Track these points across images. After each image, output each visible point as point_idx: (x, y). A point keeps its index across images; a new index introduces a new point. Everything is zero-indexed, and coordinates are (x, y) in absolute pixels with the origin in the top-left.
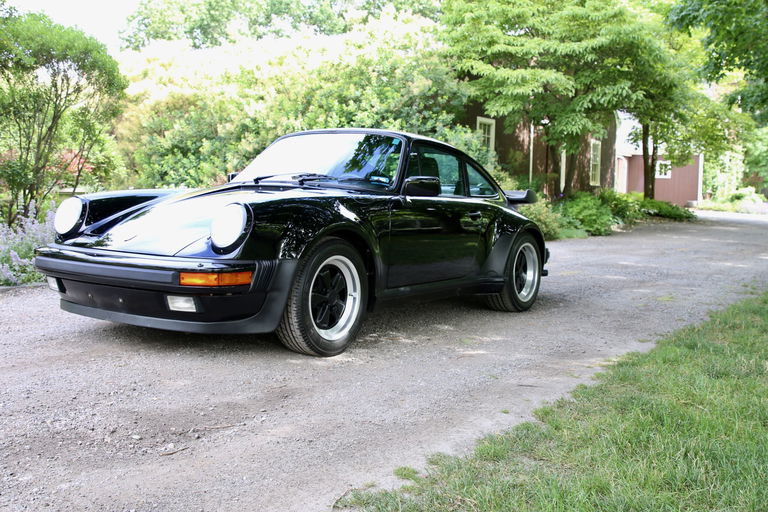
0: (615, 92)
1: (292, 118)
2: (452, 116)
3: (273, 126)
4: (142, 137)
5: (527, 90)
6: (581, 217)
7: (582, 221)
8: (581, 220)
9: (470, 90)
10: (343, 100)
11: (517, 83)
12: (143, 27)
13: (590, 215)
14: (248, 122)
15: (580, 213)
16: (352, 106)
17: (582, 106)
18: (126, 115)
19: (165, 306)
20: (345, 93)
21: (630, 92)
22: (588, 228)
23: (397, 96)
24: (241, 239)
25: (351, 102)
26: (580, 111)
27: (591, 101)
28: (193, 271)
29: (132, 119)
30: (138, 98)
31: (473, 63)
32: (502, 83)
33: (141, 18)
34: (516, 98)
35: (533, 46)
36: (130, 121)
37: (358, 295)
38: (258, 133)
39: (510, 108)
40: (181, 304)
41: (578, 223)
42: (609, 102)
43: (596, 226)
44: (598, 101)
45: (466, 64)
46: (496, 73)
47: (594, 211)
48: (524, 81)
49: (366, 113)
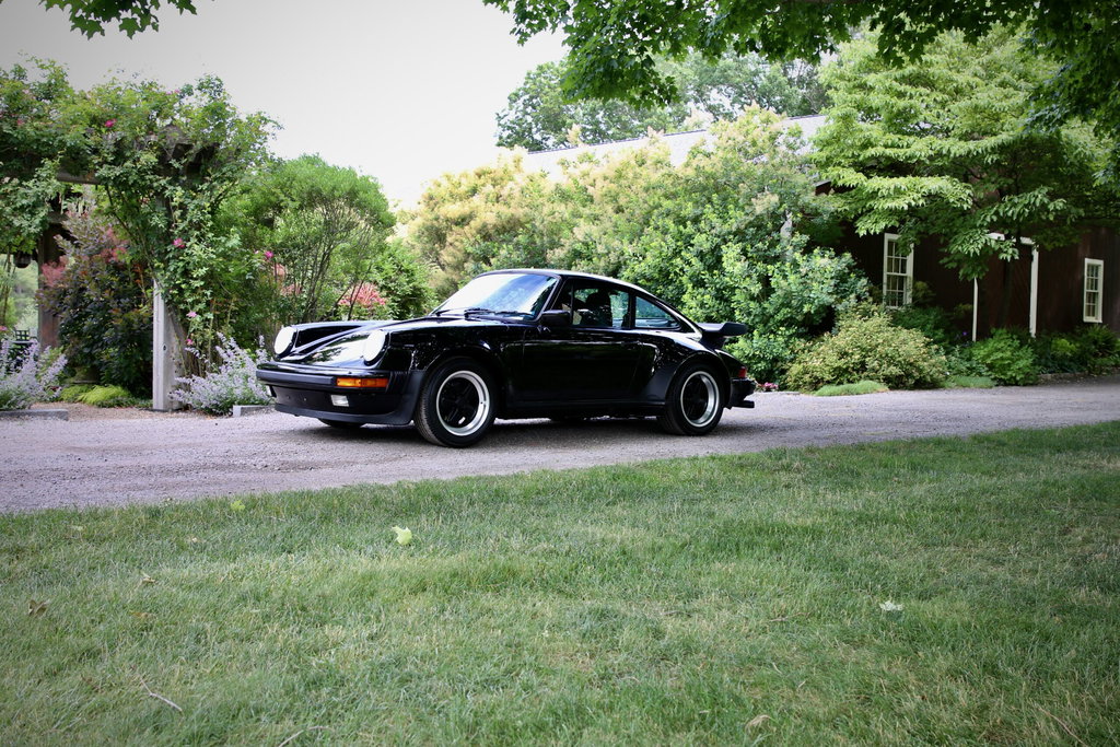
0: (1027, 202)
1: (626, 241)
2: (806, 238)
3: (606, 251)
4: (466, 265)
5: (902, 203)
6: (989, 362)
7: (991, 367)
8: (988, 365)
9: (832, 204)
10: (681, 221)
11: (889, 196)
12: (529, 109)
13: (1002, 359)
14: (578, 246)
15: (988, 356)
16: (690, 228)
17: (984, 220)
18: (449, 239)
19: (330, 402)
20: (683, 213)
21: (1046, 200)
22: (998, 376)
23: (740, 214)
24: (380, 354)
25: (689, 223)
26: (981, 226)
27: (997, 213)
28: (344, 377)
29: (457, 244)
30: (463, 220)
31: (840, 170)
32: (874, 195)
33: (527, 97)
34: (892, 212)
35: (919, 148)
36: (455, 247)
37: (487, 403)
38: (591, 260)
39: (882, 225)
40: (341, 401)
41: (984, 370)
42: (1019, 215)
43: (1009, 373)
44: (1005, 213)
45: (832, 173)
46: (865, 184)
47: (1008, 354)
48: (898, 192)
49: (704, 236)
